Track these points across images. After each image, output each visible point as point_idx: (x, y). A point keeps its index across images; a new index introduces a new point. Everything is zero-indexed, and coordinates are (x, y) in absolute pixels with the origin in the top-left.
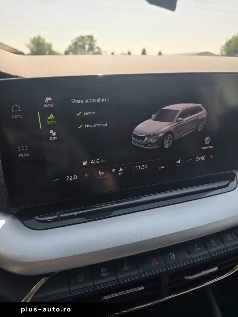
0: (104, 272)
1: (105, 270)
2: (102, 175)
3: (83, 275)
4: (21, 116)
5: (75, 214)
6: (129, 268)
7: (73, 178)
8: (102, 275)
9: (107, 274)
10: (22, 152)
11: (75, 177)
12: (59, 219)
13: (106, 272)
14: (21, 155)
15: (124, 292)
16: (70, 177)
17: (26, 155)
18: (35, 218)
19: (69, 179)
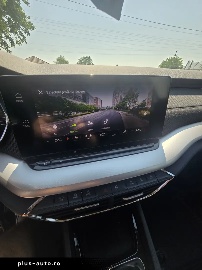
0: (75, 196)
1: (75, 195)
2: (77, 139)
3: (63, 197)
4: (22, 101)
5: (61, 161)
6: (90, 194)
7: (59, 140)
8: (74, 197)
9: (77, 197)
10: (25, 124)
11: (60, 139)
12: (51, 164)
13: (77, 196)
14: (25, 126)
15: (87, 207)
16: (57, 140)
17: (28, 126)
18: (37, 163)
19: (57, 141)
